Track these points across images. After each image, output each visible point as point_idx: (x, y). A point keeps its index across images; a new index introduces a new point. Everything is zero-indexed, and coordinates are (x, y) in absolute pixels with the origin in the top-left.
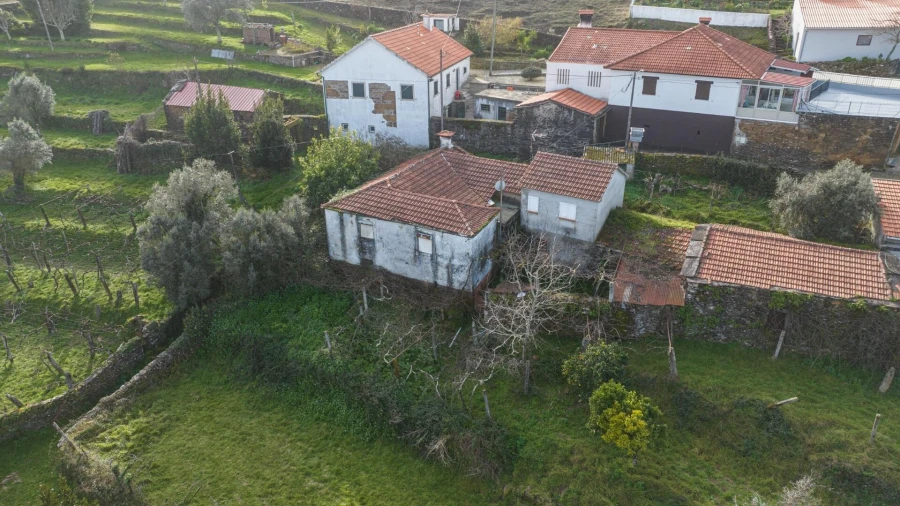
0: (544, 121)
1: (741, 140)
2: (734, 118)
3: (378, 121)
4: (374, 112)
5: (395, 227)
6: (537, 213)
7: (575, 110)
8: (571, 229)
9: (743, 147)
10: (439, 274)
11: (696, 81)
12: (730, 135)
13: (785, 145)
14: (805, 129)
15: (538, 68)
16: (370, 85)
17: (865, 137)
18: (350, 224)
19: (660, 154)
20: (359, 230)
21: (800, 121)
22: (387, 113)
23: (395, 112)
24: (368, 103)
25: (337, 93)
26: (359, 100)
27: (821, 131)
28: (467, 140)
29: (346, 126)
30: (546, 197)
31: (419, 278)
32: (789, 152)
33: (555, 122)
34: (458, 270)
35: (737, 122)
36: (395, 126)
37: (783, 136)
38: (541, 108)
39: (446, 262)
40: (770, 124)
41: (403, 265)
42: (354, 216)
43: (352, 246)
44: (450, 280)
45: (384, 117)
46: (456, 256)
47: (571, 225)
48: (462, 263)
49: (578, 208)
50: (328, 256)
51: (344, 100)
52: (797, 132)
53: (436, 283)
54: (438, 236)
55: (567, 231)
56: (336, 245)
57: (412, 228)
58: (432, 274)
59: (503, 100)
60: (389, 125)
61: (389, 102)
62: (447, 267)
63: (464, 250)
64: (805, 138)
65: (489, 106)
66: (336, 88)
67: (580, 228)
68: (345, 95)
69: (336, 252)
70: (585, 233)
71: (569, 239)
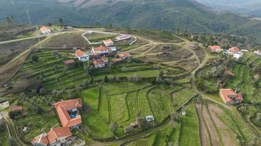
2: (108, 52)
11: (105, 51)
12: (108, 54)
19: (105, 56)
20: (98, 66)
22: (86, 59)
25: (81, 58)
26: (83, 58)
32: (111, 54)
34: (104, 66)
40: (110, 52)
41: (101, 67)
54: (103, 64)
57: (101, 64)
69: (96, 68)
70: (108, 61)
71: (107, 62)
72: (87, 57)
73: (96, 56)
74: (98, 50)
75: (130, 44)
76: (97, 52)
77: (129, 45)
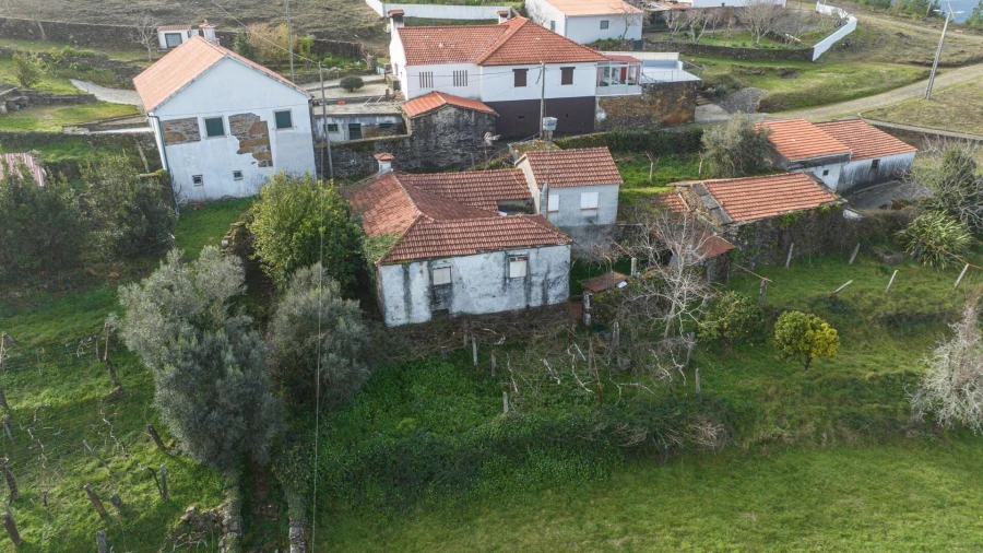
0: (445, 128)
1: (601, 116)
2: (594, 97)
3: (247, 163)
4: (240, 152)
5: (480, 259)
6: (557, 211)
7: (476, 111)
8: (593, 217)
9: (603, 122)
10: (533, 295)
11: (561, 68)
12: (592, 113)
13: (635, 114)
14: (647, 97)
15: (356, 77)
16: (230, 118)
17: (683, 97)
18: (419, 275)
19: (569, 138)
20: (431, 278)
21: (643, 91)
22: (258, 149)
23: (269, 148)
24: (230, 142)
25: (181, 135)
26: (216, 140)
27: (657, 98)
28: (359, 165)
29: (197, 180)
30: (566, 192)
31: (508, 309)
32: (637, 119)
33: (456, 127)
34: (554, 283)
35: (597, 100)
36: (271, 164)
37: (633, 107)
38: (439, 114)
39: (541, 280)
40: (622, 98)
41: (489, 300)
42: (425, 263)
43: (420, 300)
44: (545, 298)
45: (254, 156)
46: (552, 268)
47: (593, 213)
48: (559, 274)
49: (600, 194)
50: (385, 325)
51: (193, 144)
52: (642, 101)
53: (528, 306)
54: (533, 254)
55: (589, 220)
56: (397, 307)
57: (500, 255)
58: (524, 299)
59: (357, 115)
60: (263, 165)
61: (260, 136)
62: (543, 284)
63: (561, 260)
64: (648, 105)
65: (336, 125)
66: (179, 129)
67: (602, 213)
68: (194, 136)
69: (396, 316)
70: (608, 216)
71: (592, 227)
72: (283, 120)
73: (425, 123)
74: (461, 57)
75: (820, 48)
76: (443, 75)
77: (806, 55)
